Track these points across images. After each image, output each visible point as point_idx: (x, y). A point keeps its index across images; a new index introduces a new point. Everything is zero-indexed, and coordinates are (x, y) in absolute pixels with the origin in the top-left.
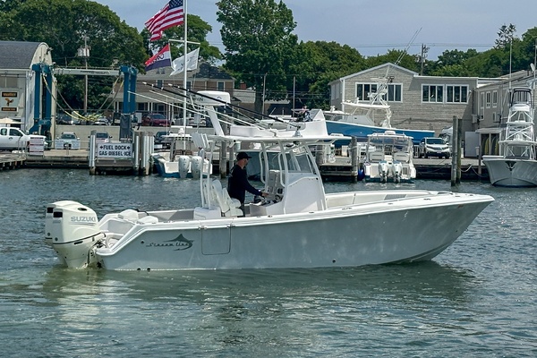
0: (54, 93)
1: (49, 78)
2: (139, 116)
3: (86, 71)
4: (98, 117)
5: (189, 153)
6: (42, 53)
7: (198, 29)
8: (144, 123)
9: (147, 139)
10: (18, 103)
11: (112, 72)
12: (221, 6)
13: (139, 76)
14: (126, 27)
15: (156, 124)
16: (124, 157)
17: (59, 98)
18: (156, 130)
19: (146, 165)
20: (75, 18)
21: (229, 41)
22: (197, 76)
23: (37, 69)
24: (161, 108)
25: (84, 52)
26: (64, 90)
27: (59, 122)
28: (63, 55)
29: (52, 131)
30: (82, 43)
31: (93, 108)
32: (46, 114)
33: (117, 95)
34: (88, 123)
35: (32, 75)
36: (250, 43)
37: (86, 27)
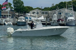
2: (2, 17)
5: (9, 22)
7: (10, 4)
9: (3, 20)
12: (13, 1)
13: (2, 11)
15: (4, 18)
19: (3, 24)
21: (14, 6)
22: (10, 11)
24: (5, 16)
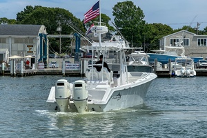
0: (48, 45)
1: (46, 39)
2: (82, 54)
3: (61, 36)
4: (65, 55)
6: (42, 29)
7: (105, 20)
8: (84, 57)
9: (85, 62)
10: (34, 49)
11: (71, 36)
12: (114, 9)
14: (76, 19)
15: (89, 57)
16: (76, 69)
17: (50, 48)
18: (89, 59)
20: (55, 15)
21: (118, 24)
23: (41, 35)
25: (59, 29)
26: (52, 45)
27: (50, 57)
28: (51, 30)
29: (47, 60)
30: (58, 26)
31: (63, 51)
32: (45, 54)
33: (73, 46)
34: (61, 57)
35: (39, 38)
36: (126, 24)
37: (60, 19)
